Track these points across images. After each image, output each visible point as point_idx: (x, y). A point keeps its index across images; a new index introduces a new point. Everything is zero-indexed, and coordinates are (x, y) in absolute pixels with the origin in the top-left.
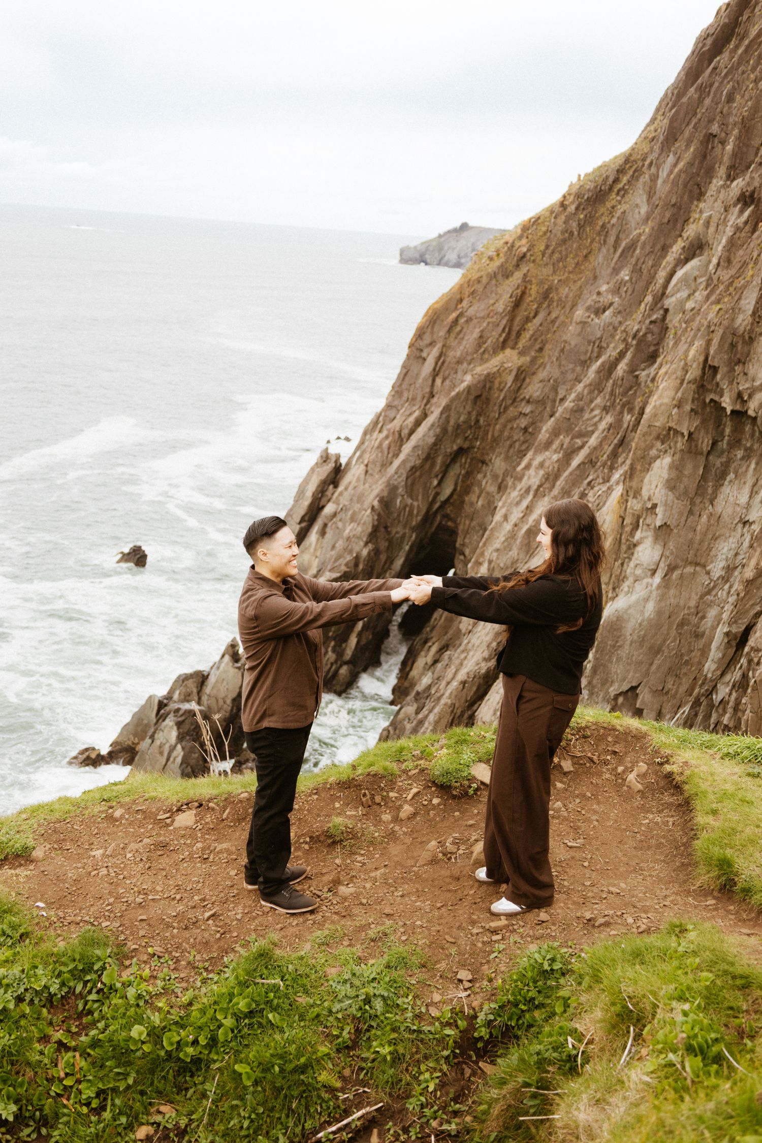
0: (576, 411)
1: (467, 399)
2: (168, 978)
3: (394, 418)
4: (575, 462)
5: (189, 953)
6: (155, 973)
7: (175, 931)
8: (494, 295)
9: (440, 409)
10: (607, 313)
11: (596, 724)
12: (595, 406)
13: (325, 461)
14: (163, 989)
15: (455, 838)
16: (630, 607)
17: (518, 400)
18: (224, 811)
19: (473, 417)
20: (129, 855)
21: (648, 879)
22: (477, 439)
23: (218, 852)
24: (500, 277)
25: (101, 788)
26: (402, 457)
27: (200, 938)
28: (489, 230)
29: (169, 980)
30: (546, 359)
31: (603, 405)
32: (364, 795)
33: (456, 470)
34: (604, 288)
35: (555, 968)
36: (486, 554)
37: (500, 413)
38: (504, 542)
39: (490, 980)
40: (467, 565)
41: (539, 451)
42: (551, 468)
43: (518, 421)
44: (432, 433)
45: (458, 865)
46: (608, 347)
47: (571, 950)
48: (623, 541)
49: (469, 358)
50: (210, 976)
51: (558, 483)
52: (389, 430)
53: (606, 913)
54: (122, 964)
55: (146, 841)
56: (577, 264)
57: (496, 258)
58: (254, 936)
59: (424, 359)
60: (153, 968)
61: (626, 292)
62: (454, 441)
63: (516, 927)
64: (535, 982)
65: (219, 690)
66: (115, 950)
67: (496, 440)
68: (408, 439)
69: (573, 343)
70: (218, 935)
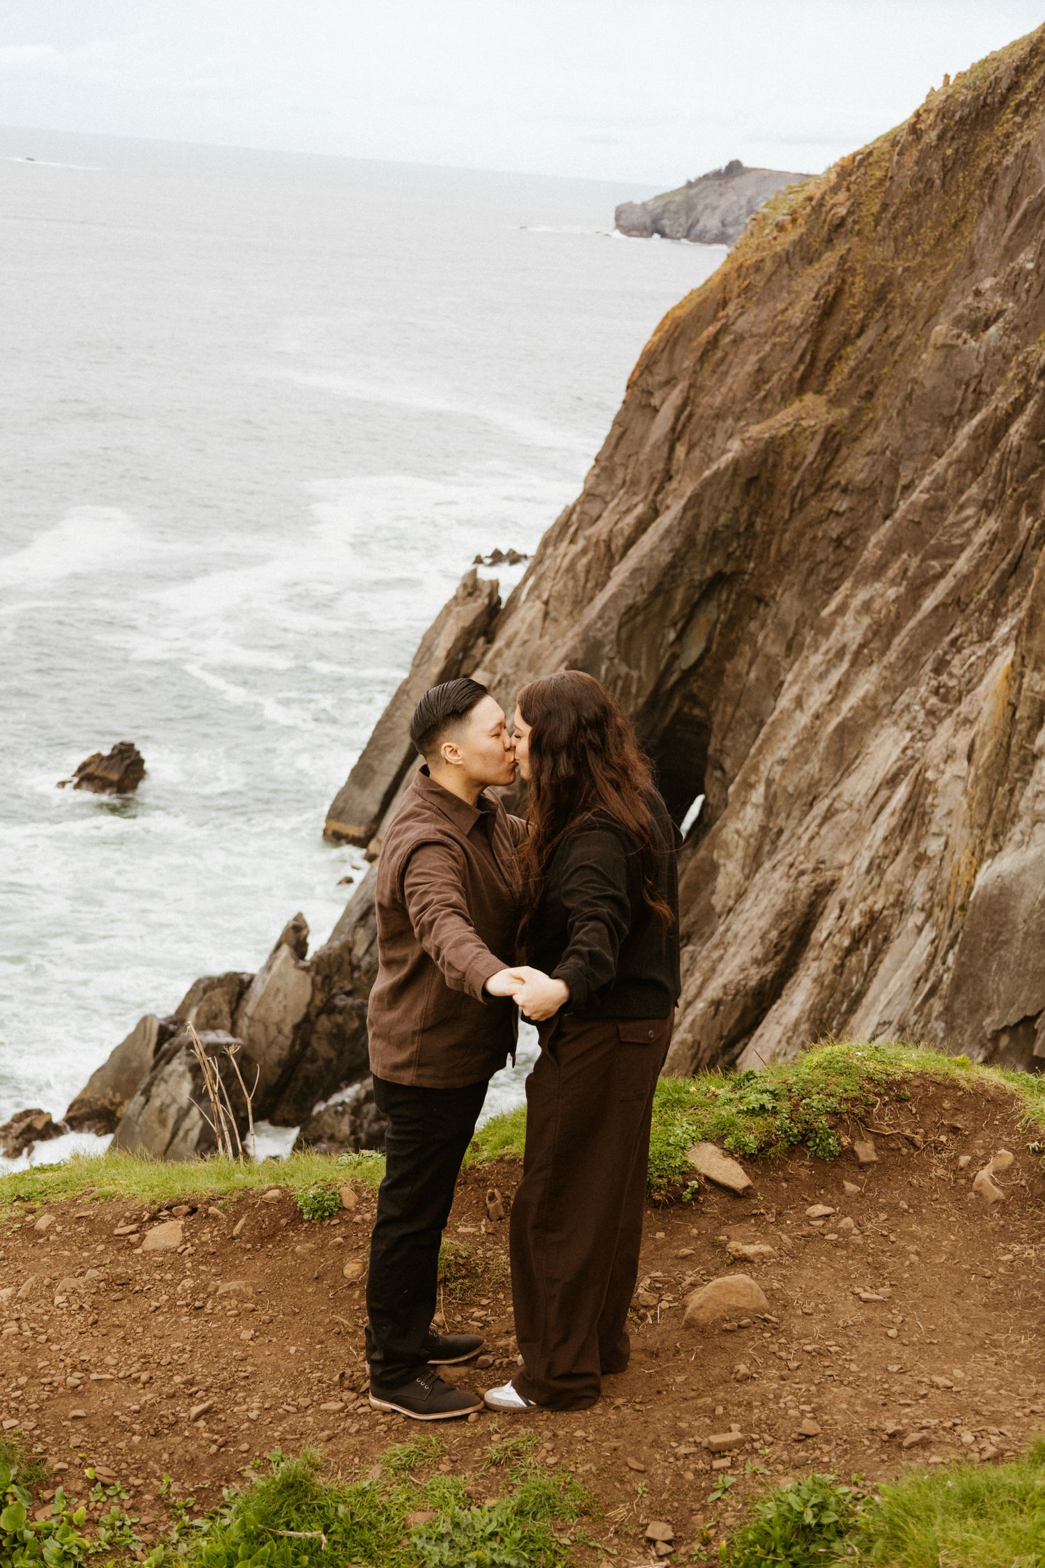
0: (932, 509)
1: (732, 484)
2: (118, 1523)
3: (599, 517)
4: (929, 604)
5: (160, 1479)
6: (96, 1514)
7: (136, 1439)
8: (785, 295)
9: (683, 501)
10: (993, 329)
11: (922, 1076)
12: (968, 500)
13: (470, 594)
14: (110, 1544)
15: (655, 1280)
16: (1024, 870)
17: (826, 486)
18: (236, 1222)
19: (743, 518)
20: (59, 1299)
21: (1006, 1362)
22: (749, 557)
23: (222, 1297)
24: (796, 261)
25: (16, 1177)
26: (611, 588)
27: (180, 1452)
28: (781, 175)
29: (121, 1528)
30: (880, 413)
31: (981, 498)
32: (492, 1197)
33: (711, 613)
34: (988, 283)
35: (825, 1521)
36: (762, 768)
37: (792, 511)
38: (795, 747)
39: (706, 1542)
40: (727, 788)
41: (861, 581)
42: (884, 612)
43: (824, 526)
44: (666, 545)
45: (659, 1329)
46: (993, 392)
47: (855, 1490)
48: (1014, 749)
49: (737, 409)
50: (197, 1522)
51: (897, 640)
52: (588, 539)
53: (924, 1422)
54: (37, 1497)
55: (92, 1273)
56: (939, 239)
57: (789, 227)
58: (278, 1451)
59: (656, 410)
60: (92, 1505)
61: (1028, 291)
62: (708, 561)
63: (757, 1445)
64: (788, 1546)
65: (269, 1009)
66: (25, 1471)
67: (784, 560)
68: (623, 555)
69: (928, 384)
70: (214, 1448)
